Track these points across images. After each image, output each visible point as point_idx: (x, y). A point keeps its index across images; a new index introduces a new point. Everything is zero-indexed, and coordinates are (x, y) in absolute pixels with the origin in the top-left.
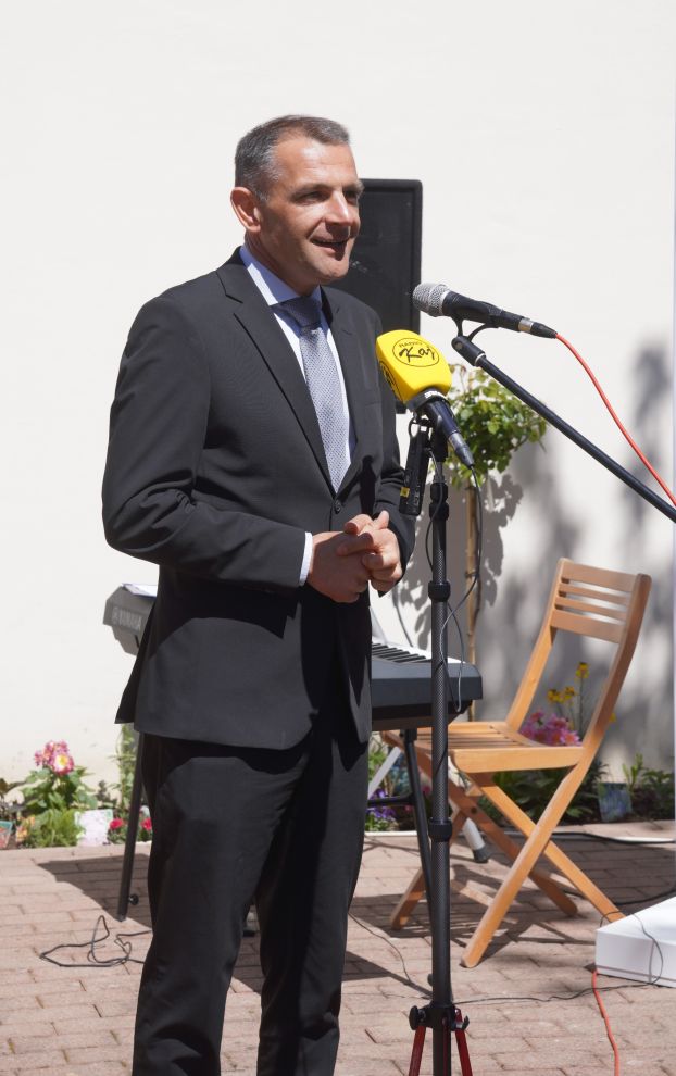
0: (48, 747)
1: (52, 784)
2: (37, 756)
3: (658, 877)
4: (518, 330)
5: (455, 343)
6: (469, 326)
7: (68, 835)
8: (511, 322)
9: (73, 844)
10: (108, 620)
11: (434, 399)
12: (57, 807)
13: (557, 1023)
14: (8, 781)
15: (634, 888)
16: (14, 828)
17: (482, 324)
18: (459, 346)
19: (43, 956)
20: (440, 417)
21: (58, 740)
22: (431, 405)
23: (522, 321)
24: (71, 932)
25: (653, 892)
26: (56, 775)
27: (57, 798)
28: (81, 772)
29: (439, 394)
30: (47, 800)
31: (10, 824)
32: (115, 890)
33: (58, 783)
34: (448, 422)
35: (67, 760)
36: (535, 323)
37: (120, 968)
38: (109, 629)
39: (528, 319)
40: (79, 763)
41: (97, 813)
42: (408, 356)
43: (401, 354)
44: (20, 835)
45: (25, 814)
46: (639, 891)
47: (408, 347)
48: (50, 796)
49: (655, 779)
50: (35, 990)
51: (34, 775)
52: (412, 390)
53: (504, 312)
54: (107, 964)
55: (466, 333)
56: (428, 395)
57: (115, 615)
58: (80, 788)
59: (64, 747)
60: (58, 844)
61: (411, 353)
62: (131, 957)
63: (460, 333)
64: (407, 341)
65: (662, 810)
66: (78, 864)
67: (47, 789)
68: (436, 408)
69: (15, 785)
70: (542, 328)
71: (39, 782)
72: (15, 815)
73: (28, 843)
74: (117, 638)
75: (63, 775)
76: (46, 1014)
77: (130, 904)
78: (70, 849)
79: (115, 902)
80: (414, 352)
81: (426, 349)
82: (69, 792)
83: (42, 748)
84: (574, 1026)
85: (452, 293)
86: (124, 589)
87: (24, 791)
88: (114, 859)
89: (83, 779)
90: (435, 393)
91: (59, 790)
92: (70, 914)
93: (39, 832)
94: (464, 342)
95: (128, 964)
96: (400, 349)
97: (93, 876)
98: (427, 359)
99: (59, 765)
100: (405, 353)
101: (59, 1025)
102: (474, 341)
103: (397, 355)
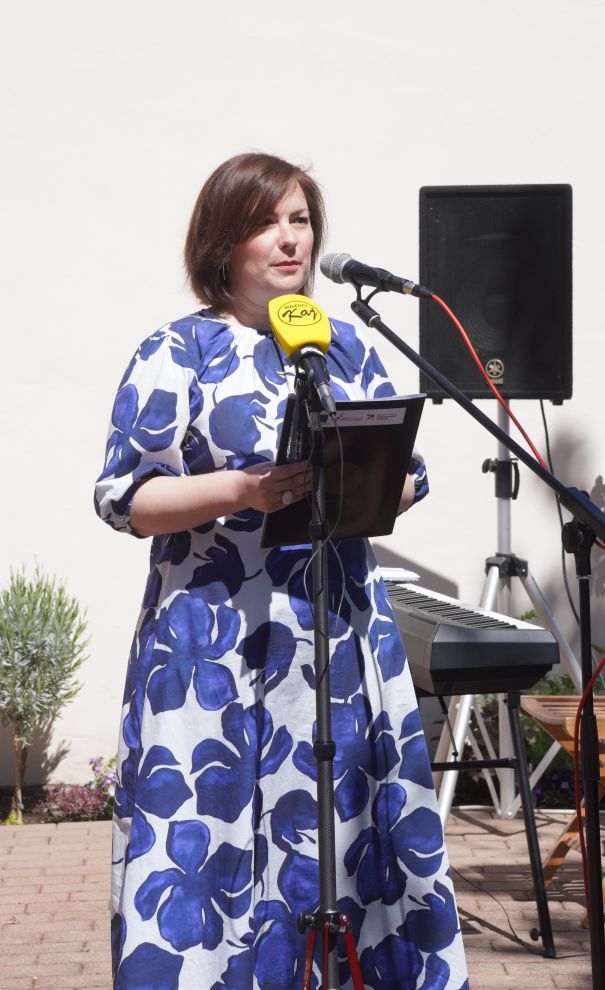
4: (403, 292)
5: (354, 306)
8: (399, 285)
11: (310, 355)
17: (374, 288)
18: (357, 309)
20: (313, 372)
23: (406, 284)
29: (315, 350)
39: (409, 282)
42: (290, 316)
43: (284, 315)
47: (293, 309)
55: (364, 297)
56: (304, 351)
61: (294, 314)
63: (359, 297)
64: (295, 303)
68: (310, 362)
80: (297, 313)
81: (309, 310)
85: (351, 260)
94: (362, 304)
96: (283, 311)
98: (308, 319)
100: (289, 314)
102: (371, 303)
103: (281, 316)
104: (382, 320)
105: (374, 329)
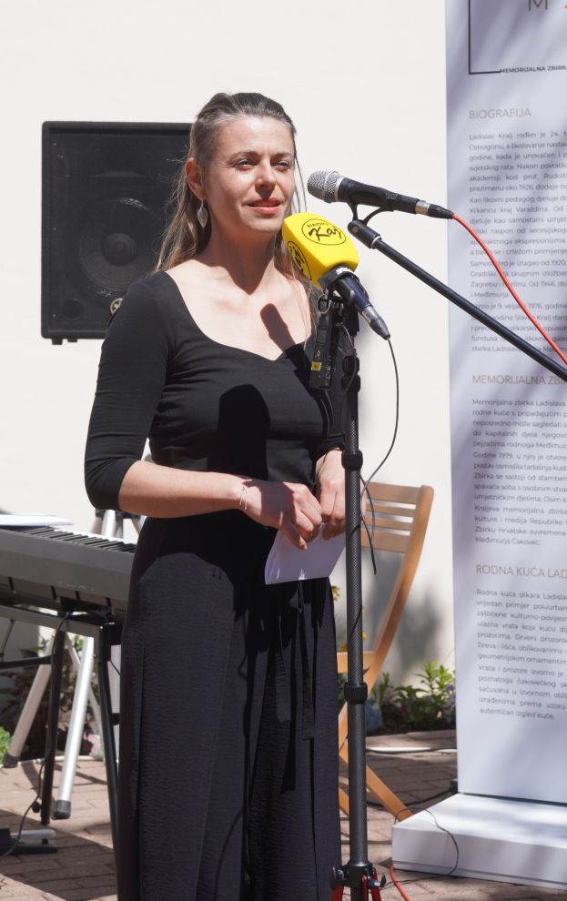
3: (425, 782)
4: (414, 212)
5: (351, 227)
6: (364, 210)
8: (408, 205)
11: (346, 275)
15: (405, 792)
17: (376, 208)
18: (355, 230)
20: (352, 292)
22: (343, 281)
23: (418, 204)
25: (423, 795)
29: (350, 271)
34: (360, 296)
36: (432, 205)
39: (424, 201)
42: (318, 235)
43: (310, 234)
46: (411, 795)
47: (317, 228)
49: (405, 693)
52: (323, 267)
53: (400, 196)
55: (361, 217)
56: (340, 271)
61: (319, 233)
63: (355, 217)
64: (314, 222)
65: (412, 723)
68: (347, 283)
70: (438, 209)
80: (323, 231)
81: (333, 230)
85: (345, 179)
90: (346, 270)
94: (360, 225)
96: (307, 230)
98: (334, 238)
100: (314, 232)
102: (369, 224)
103: (308, 236)
104: (383, 240)
105: (376, 251)
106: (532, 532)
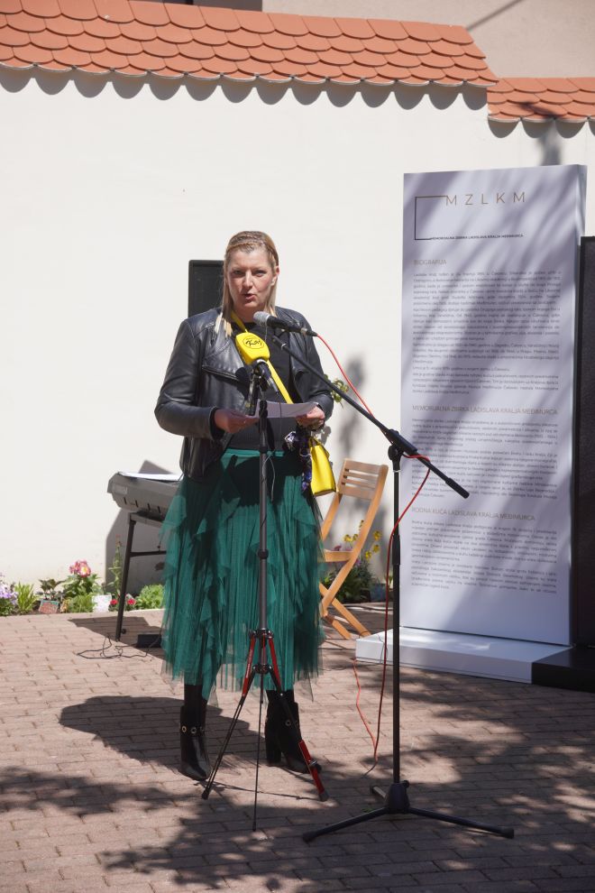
0: (77, 564)
1: (79, 583)
2: (71, 568)
7: (88, 607)
9: (91, 611)
10: (110, 490)
12: (82, 594)
13: (333, 679)
14: (56, 581)
16: (59, 605)
19: (79, 654)
20: (264, 371)
21: (82, 560)
22: (260, 365)
24: (92, 646)
26: (80, 577)
27: (82, 590)
28: (94, 577)
30: (76, 591)
31: (58, 602)
32: (114, 630)
33: (82, 582)
35: (87, 569)
37: (117, 659)
38: (110, 495)
40: (93, 572)
41: (104, 597)
44: (62, 609)
45: (65, 597)
47: (250, 340)
48: (79, 589)
50: (74, 667)
51: (70, 578)
52: (250, 358)
54: (110, 658)
56: (258, 361)
57: (113, 488)
58: (94, 584)
59: (85, 563)
60: (83, 611)
62: (123, 654)
64: (250, 338)
66: (94, 619)
67: (76, 585)
69: (59, 582)
71: (72, 582)
72: (59, 599)
73: (67, 611)
74: (115, 500)
75: (85, 577)
76: (81, 676)
77: (122, 635)
78: (89, 613)
79: (114, 635)
80: (253, 342)
81: (258, 341)
82: (89, 587)
83: (74, 564)
84: (342, 679)
86: (118, 474)
87: (64, 586)
88: (113, 618)
89: (96, 580)
90: (262, 360)
91: (83, 585)
92: (91, 639)
93: (72, 606)
95: (122, 658)
96: (245, 341)
97: (102, 624)
98: (258, 345)
99: (83, 572)
100: (249, 343)
101: (88, 680)
103: (246, 344)
106: (441, 490)
